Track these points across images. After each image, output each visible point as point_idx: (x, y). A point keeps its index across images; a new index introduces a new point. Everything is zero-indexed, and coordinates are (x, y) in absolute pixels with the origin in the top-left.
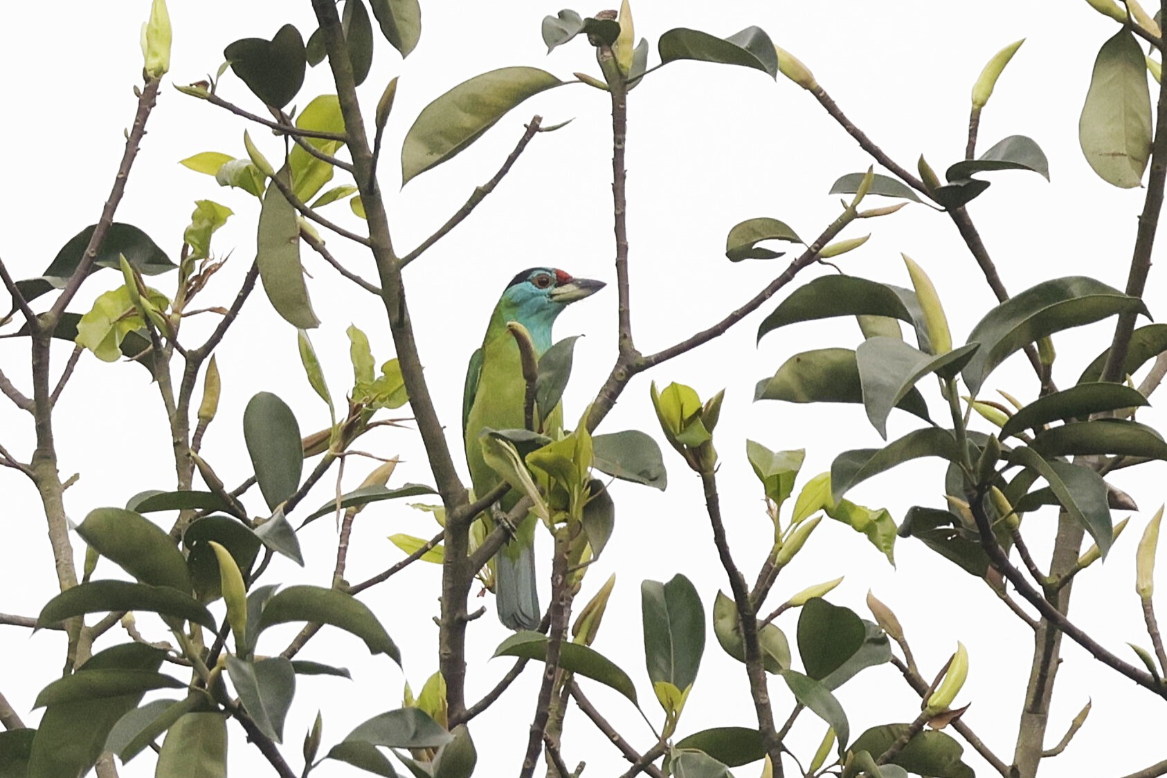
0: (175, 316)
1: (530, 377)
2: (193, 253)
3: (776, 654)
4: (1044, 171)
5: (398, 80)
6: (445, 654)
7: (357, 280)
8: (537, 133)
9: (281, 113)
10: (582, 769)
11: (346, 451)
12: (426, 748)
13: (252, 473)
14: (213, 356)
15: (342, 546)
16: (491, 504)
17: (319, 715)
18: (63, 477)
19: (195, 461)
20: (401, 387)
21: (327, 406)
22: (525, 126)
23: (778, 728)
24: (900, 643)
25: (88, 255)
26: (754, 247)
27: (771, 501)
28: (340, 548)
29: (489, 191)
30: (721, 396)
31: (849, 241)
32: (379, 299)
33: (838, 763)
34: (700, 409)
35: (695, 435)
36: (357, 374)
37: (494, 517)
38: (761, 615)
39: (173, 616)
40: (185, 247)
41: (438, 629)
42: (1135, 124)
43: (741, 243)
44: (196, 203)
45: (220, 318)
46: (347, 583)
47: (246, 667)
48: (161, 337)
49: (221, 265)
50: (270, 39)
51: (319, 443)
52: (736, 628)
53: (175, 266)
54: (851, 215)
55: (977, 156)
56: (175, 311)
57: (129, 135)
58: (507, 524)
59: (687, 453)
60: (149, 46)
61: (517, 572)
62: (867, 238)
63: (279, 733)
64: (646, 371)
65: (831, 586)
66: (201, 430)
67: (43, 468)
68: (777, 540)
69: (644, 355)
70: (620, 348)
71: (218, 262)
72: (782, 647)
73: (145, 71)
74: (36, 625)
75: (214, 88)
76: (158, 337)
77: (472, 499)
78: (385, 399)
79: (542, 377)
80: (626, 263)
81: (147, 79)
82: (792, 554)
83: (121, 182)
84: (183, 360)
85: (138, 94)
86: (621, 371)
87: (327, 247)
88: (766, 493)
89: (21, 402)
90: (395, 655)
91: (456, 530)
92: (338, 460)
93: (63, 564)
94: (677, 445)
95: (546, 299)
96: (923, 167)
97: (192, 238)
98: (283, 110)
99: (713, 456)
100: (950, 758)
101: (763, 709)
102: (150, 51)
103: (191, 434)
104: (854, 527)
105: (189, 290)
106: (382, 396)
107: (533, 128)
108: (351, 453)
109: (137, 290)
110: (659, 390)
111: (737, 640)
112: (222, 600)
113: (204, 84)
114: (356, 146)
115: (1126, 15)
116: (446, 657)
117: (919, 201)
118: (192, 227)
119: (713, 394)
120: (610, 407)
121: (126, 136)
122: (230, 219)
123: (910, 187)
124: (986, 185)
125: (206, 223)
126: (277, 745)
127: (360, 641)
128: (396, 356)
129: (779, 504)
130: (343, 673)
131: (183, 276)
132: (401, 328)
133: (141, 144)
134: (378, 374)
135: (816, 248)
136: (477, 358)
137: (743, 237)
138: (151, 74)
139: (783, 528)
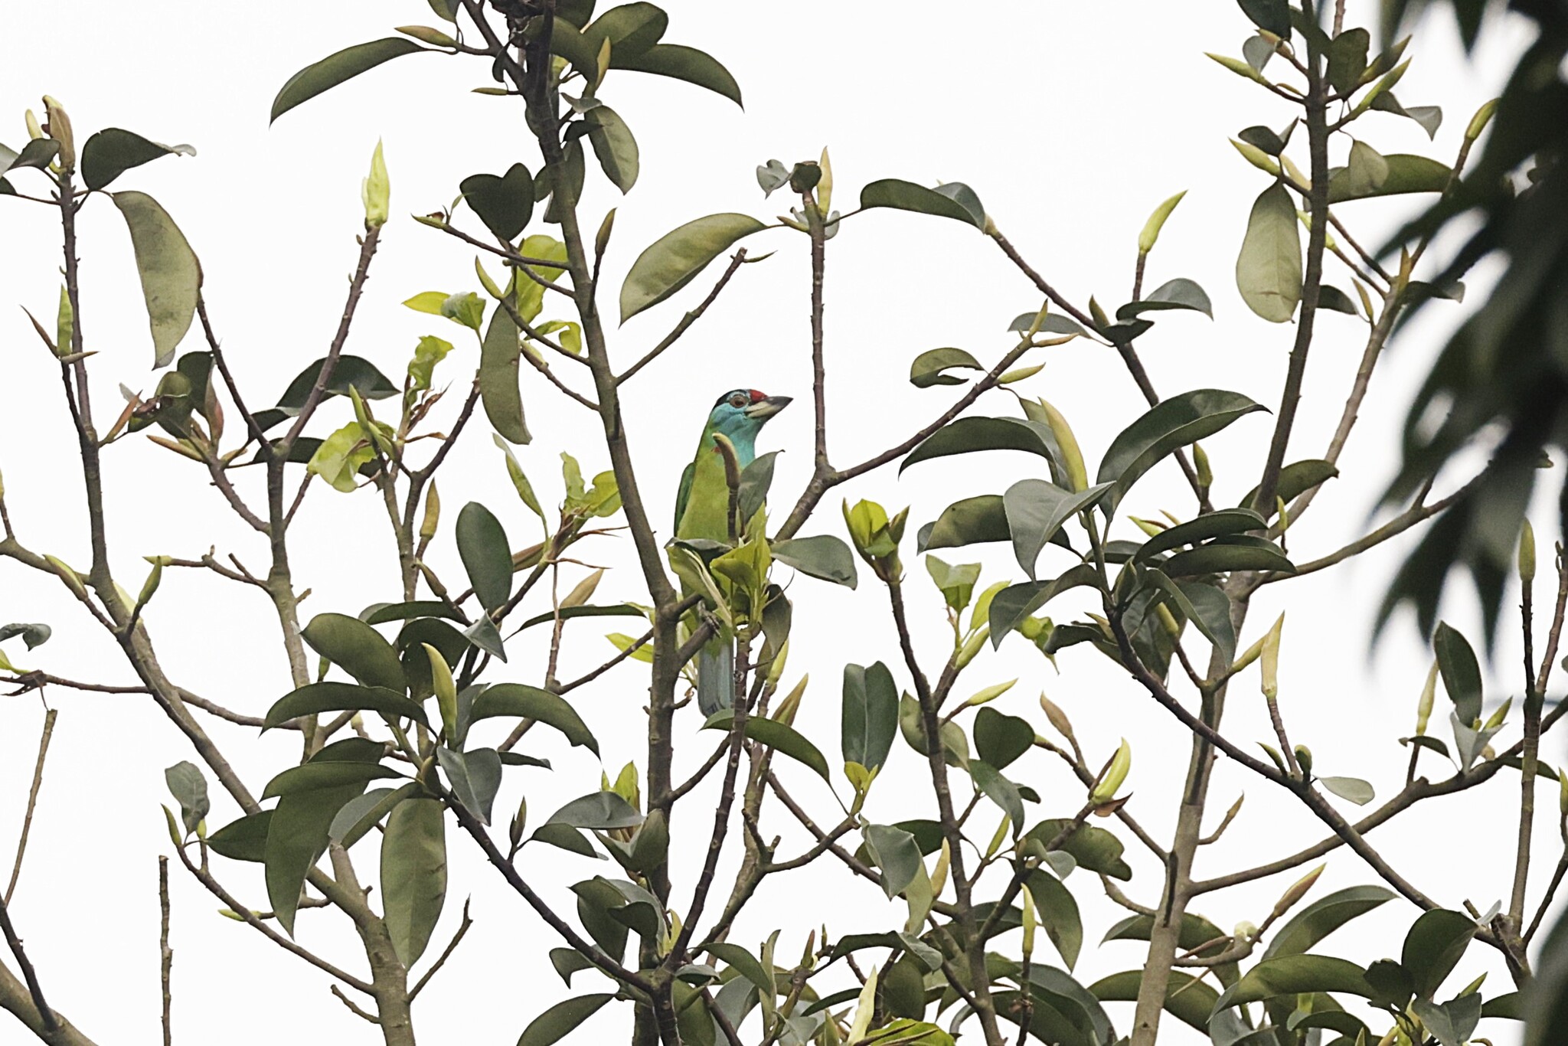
0: (399, 443)
1: (733, 485)
2: (416, 384)
3: (956, 750)
4: (1208, 312)
5: (616, 211)
6: (654, 740)
7: (577, 397)
8: (743, 264)
9: (510, 245)
10: (778, 842)
11: (558, 559)
12: (621, 828)
13: (469, 586)
14: (433, 480)
15: (554, 649)
16: (697, 602)
17: (524, 802)
18: (297, 592)
19: (419, 567)
20: (615, 494)
21: (540, 518)
22: (732, 257)
23: (958, 816)
24: (1070, 740)
25: (317, 389)
26: (940, 374)
27: (952, 609)
28: (551, 651)
29: (698, 316)
30: (906, 512)
31: (1023, 370)
32: (597, 414)
33: (1012, 849)
34: (887, 525)
35: (884, 546)
36: (569, 489)
37: (700, 615)
38: (942, 714)
39: (390, 714)
40: (408, 380)
41: (647, 717)
42: (1287, 267)
43: (926, 371)
44: (421, 338)
45: (442, 443)
46: (558, 683)
47: (456, 757)
48: (389, 460)
49: (441, 395)
50: (502, 175)
51: (531, 557)
52: (920, 726)
53: (398, 392)
54: (1027, 345)
55: (1143, 298)
56: (399, 438)
57: (353, 280)
58: (711, 621)
59: (875, 564)
60: (370, 199)
61: (719, 667)
62: (1042, 367)
63: (488, 816)
64: (839, 485)
65: (1004, 687)
66: (423, 546)
67: (279, 584)
68: (957, 644)
69: (838, 470)
70: (817, 464)
71: (439, 392)
72: (961, 744)
73: (366, 221)
74: (265, 725)
75: (449, 218)
76: (384, 460)
77: (680, 597)
78: (595, 510)
79: (744, 486)
80: (822, 387)
81: (368, 229)
82: (970, 657)
83: (346, 322)
84: (408, 480)
85: (360, 242)
86: (816, 484)
87: (550, 368)
88: (947, 602)
89: (257, 525)
90: (594, 747)
91: (665, 625)
92: (551, 567)
93: (298, 669)
94: (866, 557)
95: (742, 417)
96: (1093, 305)
97: (415, 370)
98: (511, 242)
99: (899, 568)
100: (1112, 855)
101: (944, 799)
102: (370, 203)
103: (415, 548)
104: (1024, 635)
105: (411, 419)
106: (593, 507)
107: (739, 260)
108: (563, 560)
109: (365, 415)
110: (850, 507)
111: (920, 735)
112: (434, 697)
113: (440, 215)
114: (577, 274)
115: (1279, 169)
116: (655, 742)
117: (1088, 336)
118: (415, 361)
119: (900, 510)
120: (806, 517)
121: (351, 280)
122: (449, 353)
123: (1081, 324)
124: (1151, 324)
125: (429, 357)
126: (485, 827)
127: (562, 734)
128: (611, 468)
129: (959, 613)
130: (545, 764)
131: (406, 405)
132: (616, 441)
133: (365, 287)
134: (588, 486)
135: (995, 374)
136: (688, 472)
137: (928, 366)
138: (371, 224)
139: (962, 634)
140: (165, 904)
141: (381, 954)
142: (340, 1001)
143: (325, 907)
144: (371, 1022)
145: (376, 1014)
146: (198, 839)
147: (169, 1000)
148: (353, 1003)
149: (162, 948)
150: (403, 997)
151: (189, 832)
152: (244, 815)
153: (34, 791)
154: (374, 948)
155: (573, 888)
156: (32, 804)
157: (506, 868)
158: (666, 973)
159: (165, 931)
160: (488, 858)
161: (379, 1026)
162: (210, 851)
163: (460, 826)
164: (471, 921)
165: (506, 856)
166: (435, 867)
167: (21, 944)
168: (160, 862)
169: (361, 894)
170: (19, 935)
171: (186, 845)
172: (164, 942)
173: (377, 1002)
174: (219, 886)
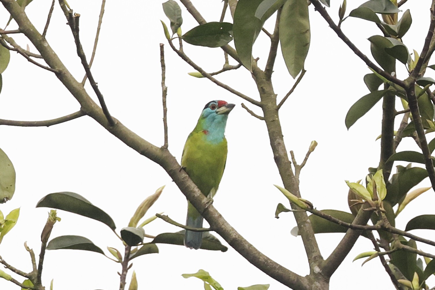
140: (163, 66)
141: (264, 88)
142: (246, 110)
143: (237, 69)
144: (260, 119)
145: (262, 116)
146: (178, 36)
147: (166, 110)
148: (251, 111)
149: (162, 86)
150: (275, 107)
151: (174, 33)
152: (198, 25)
153: (101, 16)
154: (261, 85)
155: (369, 39)
156: (100, 22)
157: (338, 30)
158: (412, 79)
159: (164, 78)
160: (329, 25)
161: (264, 121)
162: (184, 42)
163: (315, 10)
164: (306, 71)
165: (337, 24)
166: (304, 31)
167: (97, 85)
168: (160, 46)
169: (254, 61)
170: (96, 81)
171: (172, 39)
172: (163, 84)
173: (263, 110)
174: (188, 58)
